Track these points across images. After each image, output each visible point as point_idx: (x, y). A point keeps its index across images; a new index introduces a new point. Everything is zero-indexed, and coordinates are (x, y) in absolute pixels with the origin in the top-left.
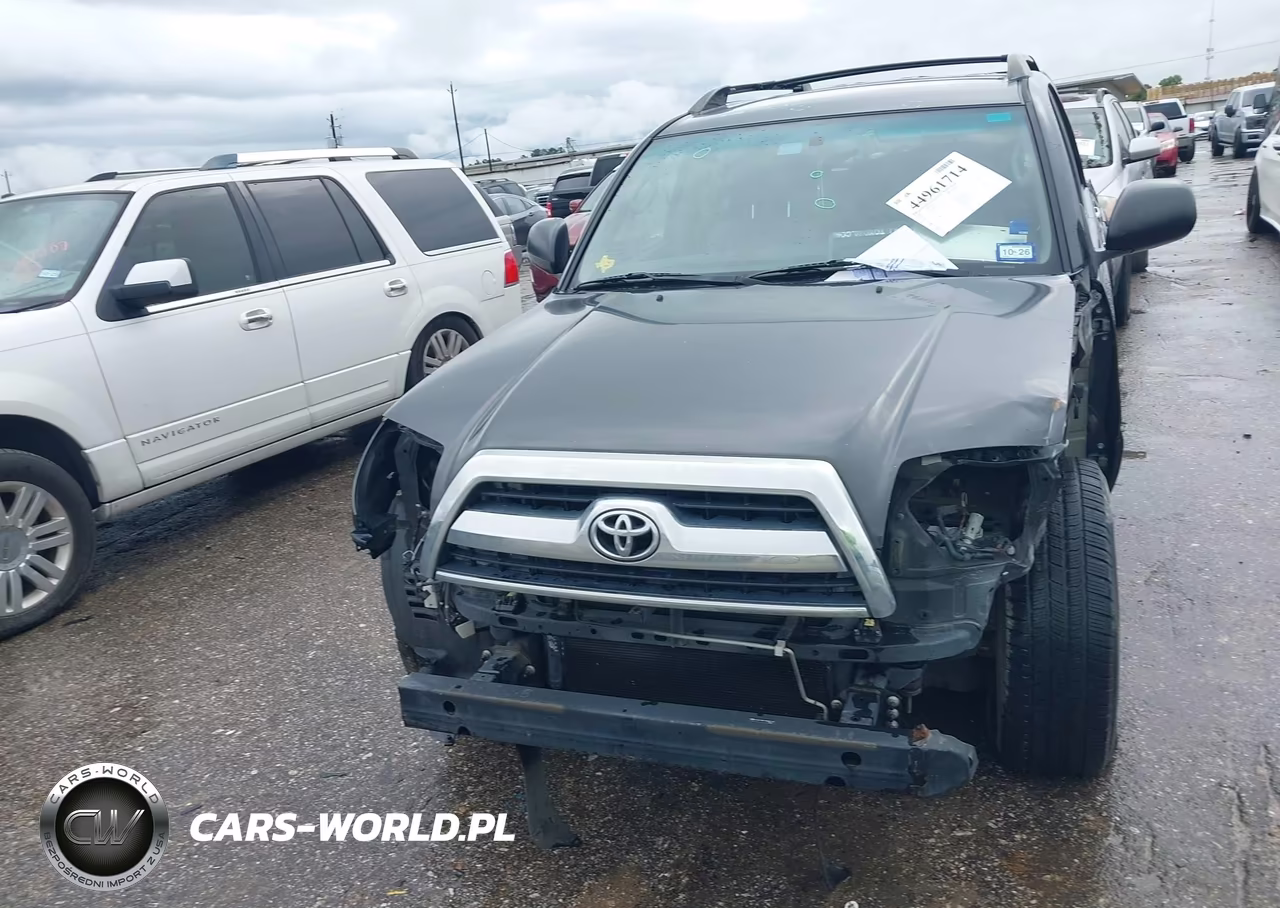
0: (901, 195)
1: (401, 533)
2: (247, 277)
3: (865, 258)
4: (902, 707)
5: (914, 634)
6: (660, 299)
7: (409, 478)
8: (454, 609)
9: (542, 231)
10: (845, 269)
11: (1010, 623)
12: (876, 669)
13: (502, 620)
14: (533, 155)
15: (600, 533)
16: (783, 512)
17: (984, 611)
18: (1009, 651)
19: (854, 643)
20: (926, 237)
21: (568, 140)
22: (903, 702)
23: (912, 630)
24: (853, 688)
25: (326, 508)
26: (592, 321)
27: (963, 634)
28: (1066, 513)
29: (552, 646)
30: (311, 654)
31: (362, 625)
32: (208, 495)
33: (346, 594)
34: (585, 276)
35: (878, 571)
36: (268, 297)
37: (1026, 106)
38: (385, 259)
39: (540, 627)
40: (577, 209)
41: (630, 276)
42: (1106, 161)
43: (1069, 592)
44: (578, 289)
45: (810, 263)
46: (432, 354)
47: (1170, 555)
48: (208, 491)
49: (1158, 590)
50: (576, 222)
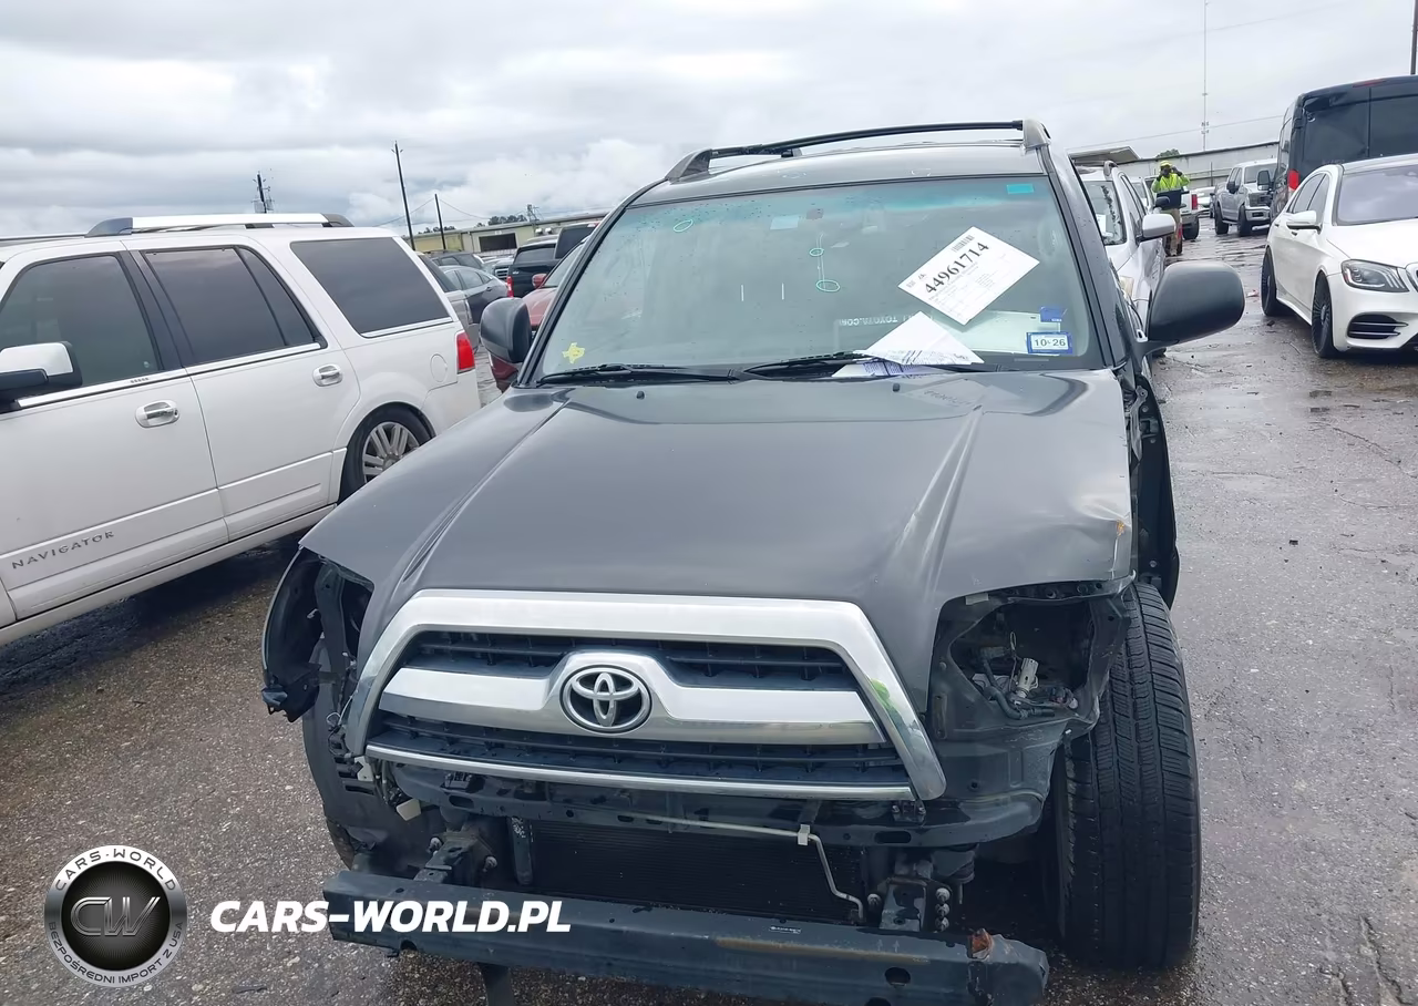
0: (914, 277)
1: (326, 688)
2: (146, 363)
3: (876, 350)
4: (952, 901)
5: (963, 810)
6: (641, 396)
7: (333, 619)
8: (393, 784)
9: (498, 312)
10: (854, 363)
11: (1071, 786)
12: (922, 854)
13: (455, 800)
14: (490, 224)
15: (575, 696)
16: (803, 667)
17: (1045, 779)
18: (1072, 822)
19: (892, 822)
20: (947, 326)
21: (529, 207)
22: (954, 894)
23: (962, 804)
24: (893, 879)
25: (247, 638)
26: (563, 420)
27: (1023, 807)
28: (1128, 653)
29: (518, 831)
30: (225, 826)
31: (288, 788)
32: (102, 624)
33: (269, 747)
34: (550, 367)
35: (920, 734)
36: (173, 388)
37: (1050, 176)
38: (314, 341)
39: (502, 809)
40: (541, 285)
41: (604, 368)
42: (1118, 238)
43: (1139, 748)
44: (543, 383)
45: (814, 355)
46: (372, 451)
47: (1227, 683)
48: (104, 618)
49: (1220, 725)
50: (539, 301)
